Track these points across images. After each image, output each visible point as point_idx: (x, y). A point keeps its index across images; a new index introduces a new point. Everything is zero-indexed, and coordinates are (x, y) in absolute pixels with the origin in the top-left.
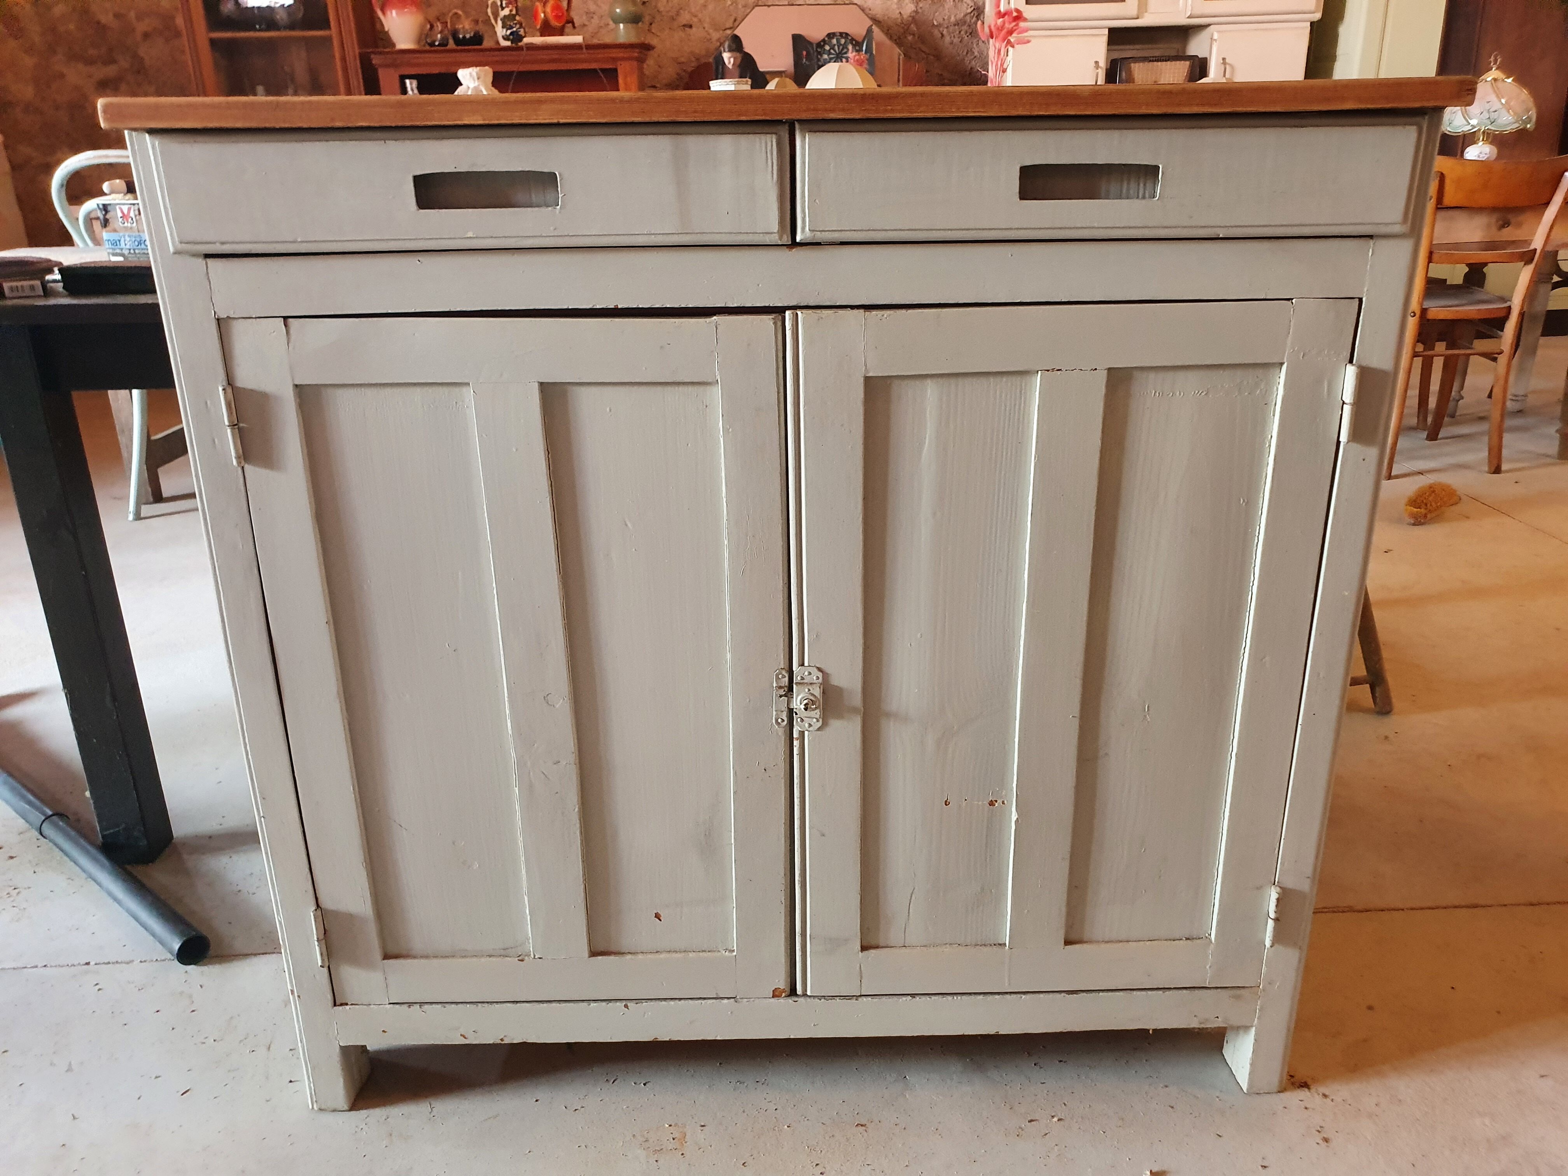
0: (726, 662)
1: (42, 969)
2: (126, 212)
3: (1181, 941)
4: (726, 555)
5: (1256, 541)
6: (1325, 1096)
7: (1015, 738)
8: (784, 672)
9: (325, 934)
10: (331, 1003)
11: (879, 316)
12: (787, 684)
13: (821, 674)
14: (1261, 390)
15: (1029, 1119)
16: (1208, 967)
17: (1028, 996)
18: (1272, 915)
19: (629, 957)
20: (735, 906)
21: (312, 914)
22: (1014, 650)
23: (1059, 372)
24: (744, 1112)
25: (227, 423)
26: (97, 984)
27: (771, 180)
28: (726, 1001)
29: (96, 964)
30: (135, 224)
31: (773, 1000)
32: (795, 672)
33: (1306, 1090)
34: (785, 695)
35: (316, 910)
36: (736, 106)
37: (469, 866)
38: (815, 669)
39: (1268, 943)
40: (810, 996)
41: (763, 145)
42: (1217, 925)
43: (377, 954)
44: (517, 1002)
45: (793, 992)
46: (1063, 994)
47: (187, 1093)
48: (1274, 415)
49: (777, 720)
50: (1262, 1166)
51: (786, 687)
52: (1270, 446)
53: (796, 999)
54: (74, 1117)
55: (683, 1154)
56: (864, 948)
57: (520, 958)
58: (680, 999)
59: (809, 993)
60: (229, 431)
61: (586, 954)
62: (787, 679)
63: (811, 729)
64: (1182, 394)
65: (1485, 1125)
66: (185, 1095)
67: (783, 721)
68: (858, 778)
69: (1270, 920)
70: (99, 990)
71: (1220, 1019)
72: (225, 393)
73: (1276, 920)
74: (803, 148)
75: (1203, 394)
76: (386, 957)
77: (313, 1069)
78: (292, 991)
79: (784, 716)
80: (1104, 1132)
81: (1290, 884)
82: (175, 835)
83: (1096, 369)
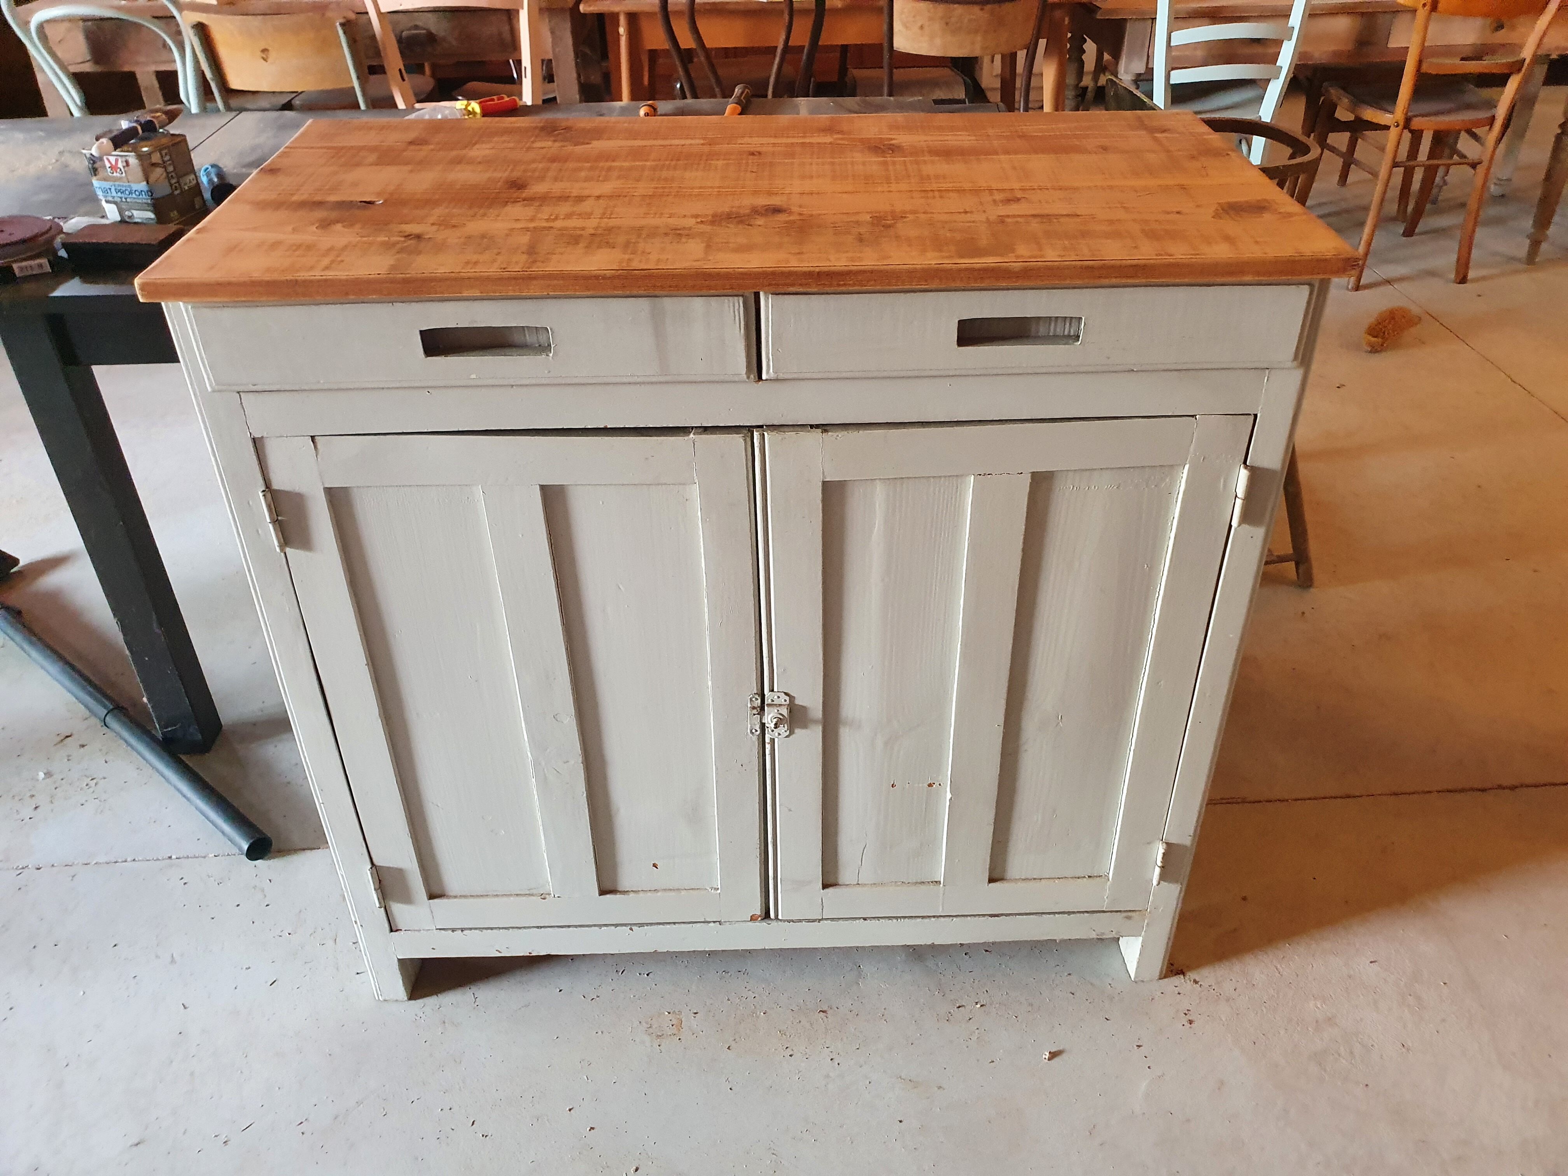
0: (708, 688)
1: (131, 863)
2: (113, 163)
3: (1085, 879)
4: (706, 610)
5: (1157, 595)
6: (1196, 982)
7: (949, 739)
8: (757, 696)
9: (380, 883)
10: (387, 928)
11: (835, 436)
12: (759, 705)
13: (788, 698)
14: (1166, 484)
15: (958, 1005)
16: (1105, 897)
17: (959, 919)
18: (1159, 864)
19: (632, 895)
20: (718, 857)
21: (369, 873)
22: (950, 677)
23: (989, 476)
24: (729, 1000)
25: (268, 520)
26: (182, 878)
27: (738, 332)
28: (712, 924)
29: (177, 858)
30: (124, 175)
31: (750, 924)
32: (766, 697)
33: (1182, 976)
34: (758, 714)
35: (371, 868)
36: (707, 282)
37: (496, 834)
38: (783, 693)
39: (1155, 882)
40: (781, 920)
41: (731, 305)
42: (1114, 868)
43: (424, 896)
44: (541, 927)
45: (767, 915)
46: (986, 917)
47: (274, 984)
48: (1176, 502)
49: (751, 731)
50: (1137, 1046)
51: (759, 707)
52: (1172, 525)
53: (770, 922)
54: (184, 1006)
55: (680, 1039)
56: (825, 886)
57: (542, 897)
58: (674, 923)
59: (780, 917)
60: (271, 526)
61: (596, 892)
62: (759, 701)
63: (780, 736)
64: (1097, 488)
65: (1317, 1007)
66: (272, 986)
67: (756, 731)
68: (820, 769)
69: (1156, 866)
70: (185, 884)
71: (1114, 933)
72: (265, 498)
73: (1162, 867)
74: (767, 306)
75: (1115, 488)
76: (431, 897)
77: (377, 973)
78: (356, 922)
79: (758, 727)
80: (1016, 1017)
81: (1173, 840)
82: (223, 724)
83: (1022, 473)
